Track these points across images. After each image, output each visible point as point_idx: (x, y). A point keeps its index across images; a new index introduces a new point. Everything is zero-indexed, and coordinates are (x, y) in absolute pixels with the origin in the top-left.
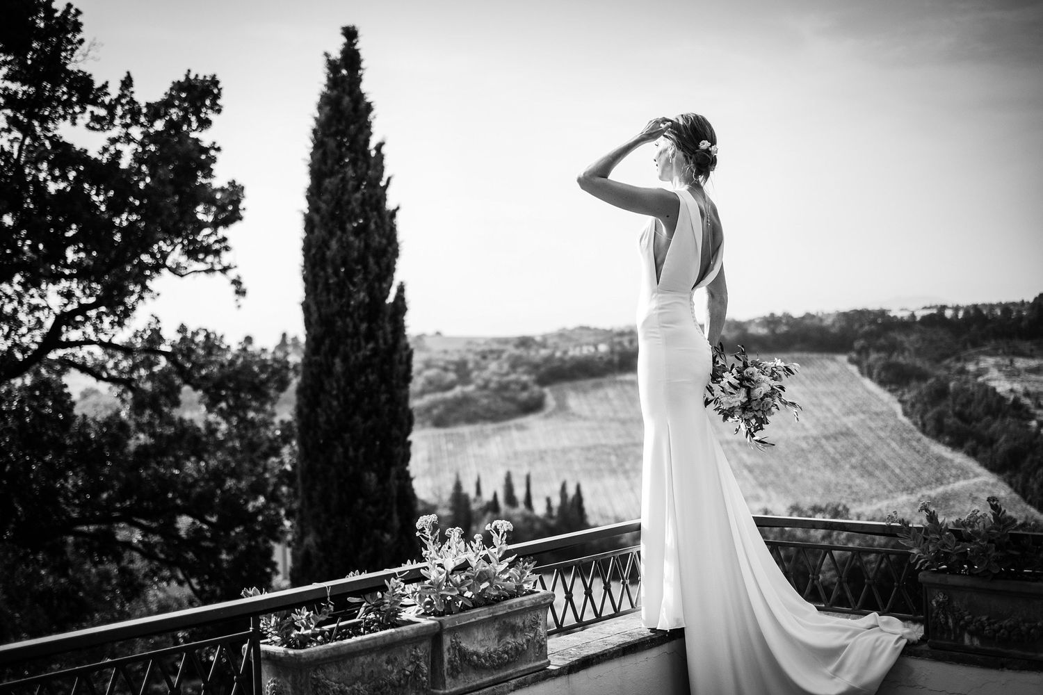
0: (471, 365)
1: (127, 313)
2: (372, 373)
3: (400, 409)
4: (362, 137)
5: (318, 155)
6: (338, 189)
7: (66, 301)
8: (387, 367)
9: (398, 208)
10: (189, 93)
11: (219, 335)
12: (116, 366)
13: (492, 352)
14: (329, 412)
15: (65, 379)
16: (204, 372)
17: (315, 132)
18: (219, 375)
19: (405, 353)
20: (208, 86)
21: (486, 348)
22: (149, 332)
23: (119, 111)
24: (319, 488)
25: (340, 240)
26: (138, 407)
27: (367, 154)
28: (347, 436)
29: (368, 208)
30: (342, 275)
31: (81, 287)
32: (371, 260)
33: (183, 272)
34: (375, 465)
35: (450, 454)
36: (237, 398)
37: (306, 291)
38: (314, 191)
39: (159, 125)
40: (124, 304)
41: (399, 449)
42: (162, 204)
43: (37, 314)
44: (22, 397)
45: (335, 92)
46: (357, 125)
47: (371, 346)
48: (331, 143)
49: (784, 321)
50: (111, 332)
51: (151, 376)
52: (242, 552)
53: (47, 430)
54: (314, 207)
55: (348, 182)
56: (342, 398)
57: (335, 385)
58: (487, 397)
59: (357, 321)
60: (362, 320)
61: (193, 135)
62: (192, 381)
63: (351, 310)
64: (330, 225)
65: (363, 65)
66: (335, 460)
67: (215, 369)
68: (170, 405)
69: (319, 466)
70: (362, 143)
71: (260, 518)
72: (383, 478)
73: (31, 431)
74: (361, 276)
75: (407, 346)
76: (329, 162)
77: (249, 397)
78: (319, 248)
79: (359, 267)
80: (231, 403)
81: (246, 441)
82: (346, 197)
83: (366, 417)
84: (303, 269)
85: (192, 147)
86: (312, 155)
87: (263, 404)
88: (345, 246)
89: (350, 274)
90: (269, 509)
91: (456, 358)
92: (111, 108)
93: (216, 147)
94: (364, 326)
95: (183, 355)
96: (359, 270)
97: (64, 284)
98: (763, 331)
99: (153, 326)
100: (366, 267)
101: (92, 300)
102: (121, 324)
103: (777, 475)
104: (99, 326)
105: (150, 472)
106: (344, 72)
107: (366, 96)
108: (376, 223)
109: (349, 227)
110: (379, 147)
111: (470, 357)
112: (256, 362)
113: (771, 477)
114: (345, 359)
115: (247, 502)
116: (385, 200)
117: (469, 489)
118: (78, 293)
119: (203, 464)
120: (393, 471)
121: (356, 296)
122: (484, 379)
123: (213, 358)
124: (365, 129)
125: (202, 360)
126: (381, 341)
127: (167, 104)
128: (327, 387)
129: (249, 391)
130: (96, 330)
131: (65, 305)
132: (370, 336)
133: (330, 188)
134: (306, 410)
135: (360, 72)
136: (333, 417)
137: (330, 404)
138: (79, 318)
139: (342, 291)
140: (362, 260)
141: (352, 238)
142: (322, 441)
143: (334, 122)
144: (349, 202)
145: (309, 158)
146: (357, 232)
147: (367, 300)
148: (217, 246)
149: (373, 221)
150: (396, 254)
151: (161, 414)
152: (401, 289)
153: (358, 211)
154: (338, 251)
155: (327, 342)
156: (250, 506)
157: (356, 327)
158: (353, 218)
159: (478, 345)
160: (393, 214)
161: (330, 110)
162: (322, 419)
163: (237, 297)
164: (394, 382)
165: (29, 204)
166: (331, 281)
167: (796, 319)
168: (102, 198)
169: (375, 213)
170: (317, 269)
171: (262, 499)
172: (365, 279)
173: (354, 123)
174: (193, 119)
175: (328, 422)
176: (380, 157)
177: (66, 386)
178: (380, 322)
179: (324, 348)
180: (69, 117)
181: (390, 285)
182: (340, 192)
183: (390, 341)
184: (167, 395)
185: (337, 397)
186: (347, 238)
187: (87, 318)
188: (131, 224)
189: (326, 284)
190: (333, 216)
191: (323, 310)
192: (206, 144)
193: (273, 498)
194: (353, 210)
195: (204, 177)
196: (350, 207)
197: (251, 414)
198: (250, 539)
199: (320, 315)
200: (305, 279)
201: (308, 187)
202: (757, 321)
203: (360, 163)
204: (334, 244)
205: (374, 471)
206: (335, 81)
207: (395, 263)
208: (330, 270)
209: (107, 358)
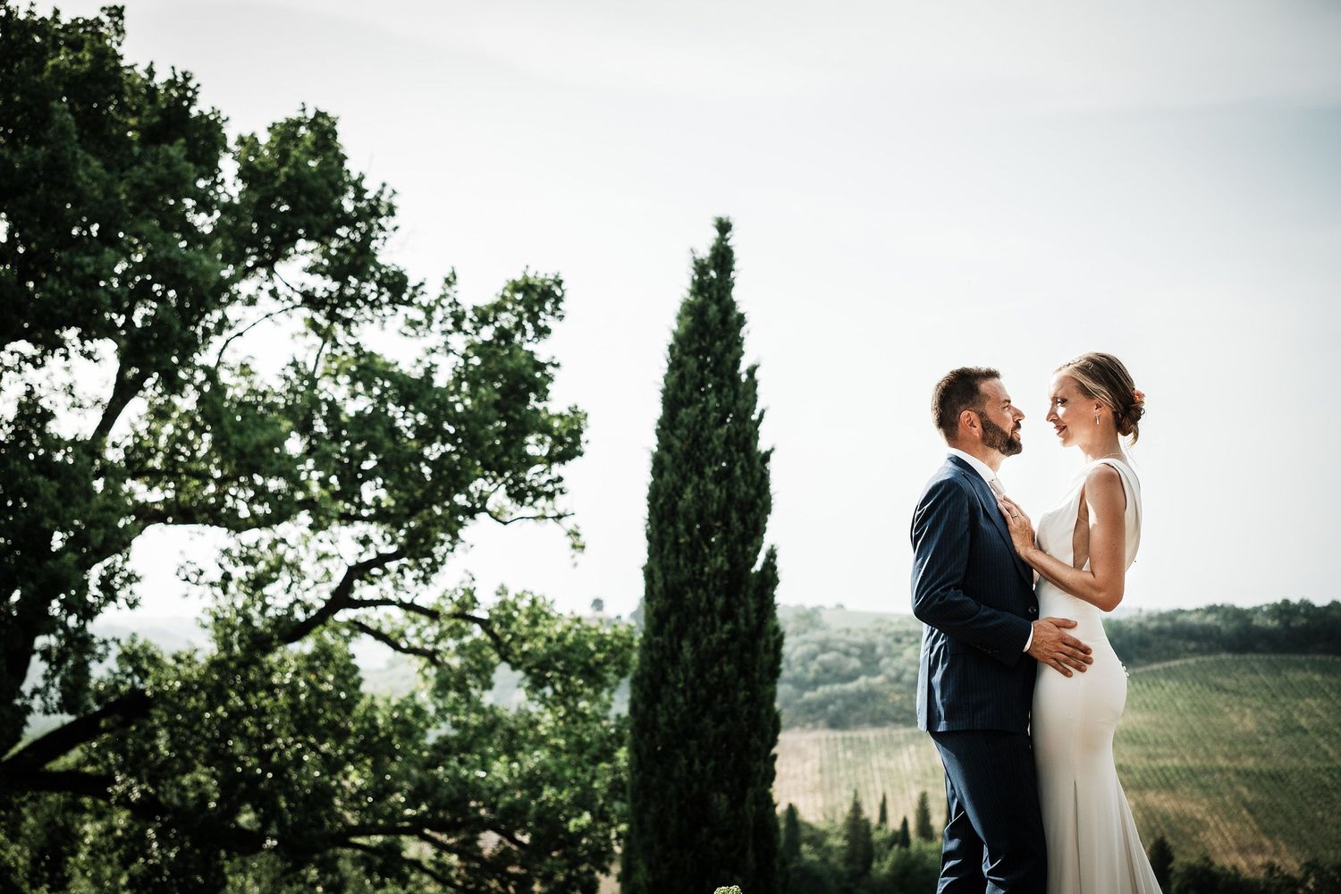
0: (880, 650)
1: (434, 568)
2: (729, 662)
3: (764, 711)
4: (730, 357)
5: (674, 379)
6: (696, 422)
7: (361, 548)
8: (748, 655)
9: (773, 449)
10: (526, 294)
11: (549, 599)
12: (419, 633)
13: (908, 634)
14: (672, 710)
15: (353, 647)
16: (526, 647)
17: (671, 348)
18: (545, 651)
19: (772, 639)
20: (550, 287)
21: (901, 628)
22: (461, 593)
23: (438, 314)
24: (653, 810)
25: (696, 488)
26: (442, 687)
27: (735, 379)
28: (693, 743)
29: (733, 449)
30: (696, 532)
31: (381, 531)
32: (734, 516)
33: (507, 519)
34: (728, 784)
35: (849, 765)
36: (566, 682)
37: (649, 552)
38: (667, 424)
39: (487, 333)
40: (431, 555)
41: (760, 765)
42: (482, 432)
43: (325, 563)
44: (298, 667)
45: (700, 299)
46: (725, 342)
47: (728, 627)
48: (692, 364)
49: (1302, 611)
50: (414, 590)
51: (461, 650)
52: (558, 884)
53: (325, 711)
54: (665, 445)
55: (709, 413)
56: (689, 694)
57: (681, 676)
58: (899, 692)
59: (713, 593)
60: (718, 594)
61: (527, 347)
62: (511, 658)
63: (705, 578)
64: (684, 467)
65: (736, 266)
66: (676, 774)
67: (540, 644)
68: (480, 686)
69: (654, 780)
70: (730, 364)
71: (584, 841)
72: (737, 802)
73: (305, 712)
74: (719, 535)
75: (776, 629)
76: (687, 387)
77: (581, 682)
78: (669, 497)
79: (718, 524)
80: (558, 687)
81: (573, 739)
82: (705, 434)
83: (719, 720)
84: (647, 522)
85: (524, 362)
86: (666, 378)
87: (597, 692)
88: (703, 496)
89: (707, 532)
90: (596, 829)
91: (861, 639)
92: (429, 311)
93: (555, 363)
94: (720, 601)
95: (502, 624)
96: (719, 528)
97: (360, 528)
98: (1272, 623)
99: (466, 585)
100: (727, 524)
101: (393, 549)
102: (425, 580)
103: (1288, 820)
104: (400, 582)
105: (449, 772)
106: (713, 274)
107: (738, 305)
108: (742, 468)
109: (709, 471)
110: (751, 372)
111: (880, 639)
112: (592, 637)
113: (1280, 821)
114: (696, 642)
115: (568, 819)
116: (757, 438)
117: (871, 813)
118: (376, 538)
119: (515, 765)
120: (750, 792)
121: (712, 561)
122: (896, 669)
123: (538, 629)
124: (734, 345)
125: (524, 631)
126: (742, 621)
127: (499, 308)
128: (671, 678)
129: (581, 675)
130: (396, 586)
131: (360, 554)
132: (728, 614)
133: (686, 421)
134: (641, 707)
135: (732, 274)
136: (676, 718)
137: (673, 699)
138: (375, 571)
139: (695, 554)
140: (723, 515)
141: (711, 486)
142: (659, 748)
143: (696, 337)
144: (709, 440)
145: (662, 381)
146: (720, 477)
147: (726, 567)
148: (549, 488)
149: (739, 464)
150: (767, 508)
151: (468, 696)
152: (772, 555)
153: (720, 451)
154: (693, 501)
155: (673, 619)
156: (572, 825)
157: (710, 602)
158: (713, 460)
159: (891, 624)
160: (766, 457)
161: (693, 321)
162: (662, 720)
163: (573, 551)
164: (757, 675)
165: (320, 426)
166: (682, 540)
167: (1319, 608)
168: (409, 422)
169: (742, 455)
170: (665, 523)
171: (587, 817)
172: (724, 540)
173: (721, 339)
174: (529, 326)
175: (670, 723)
176: (752, 383)
177: (353, 656)
178: (741, 596)
179: (669, 627)
180: (377, 320)
181: (758, 550)
182: (698, 427)
183: (754, 622)
184: (478, 673)
185: (683, 692)
186: (705, 485)
187: (386, 572)
188: (445, 456)
189: (676, 543)
190: (688, 456)
191: (669, 577)
192: (541, 358)
193: (601, 816)
194: (714, 451)
195: (538, 400)
196: (711, 446)
197: (583, 704)
198: (570, 867)
199: (665, 584)
200: (649, 537)
201: (659, 418)
202: (1265, 609)
203: (725, 390)
204: (688, 494)
205: (725, 791)
206: (700, 287)
207: (766, 521)
208: (681, 527)
209: (408, 622)
